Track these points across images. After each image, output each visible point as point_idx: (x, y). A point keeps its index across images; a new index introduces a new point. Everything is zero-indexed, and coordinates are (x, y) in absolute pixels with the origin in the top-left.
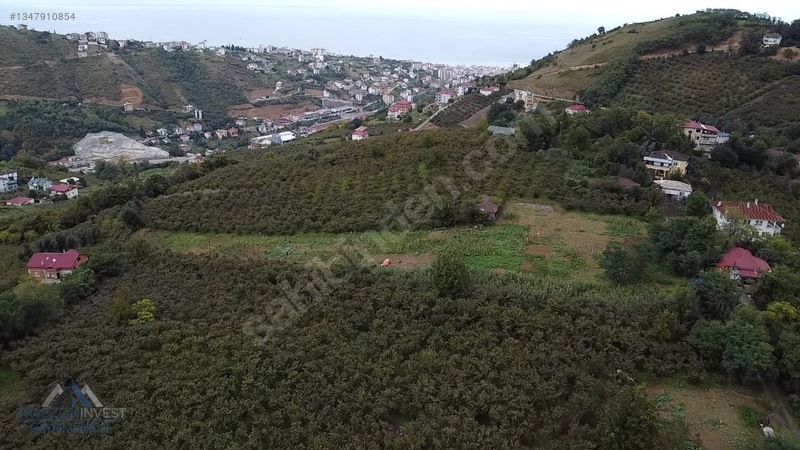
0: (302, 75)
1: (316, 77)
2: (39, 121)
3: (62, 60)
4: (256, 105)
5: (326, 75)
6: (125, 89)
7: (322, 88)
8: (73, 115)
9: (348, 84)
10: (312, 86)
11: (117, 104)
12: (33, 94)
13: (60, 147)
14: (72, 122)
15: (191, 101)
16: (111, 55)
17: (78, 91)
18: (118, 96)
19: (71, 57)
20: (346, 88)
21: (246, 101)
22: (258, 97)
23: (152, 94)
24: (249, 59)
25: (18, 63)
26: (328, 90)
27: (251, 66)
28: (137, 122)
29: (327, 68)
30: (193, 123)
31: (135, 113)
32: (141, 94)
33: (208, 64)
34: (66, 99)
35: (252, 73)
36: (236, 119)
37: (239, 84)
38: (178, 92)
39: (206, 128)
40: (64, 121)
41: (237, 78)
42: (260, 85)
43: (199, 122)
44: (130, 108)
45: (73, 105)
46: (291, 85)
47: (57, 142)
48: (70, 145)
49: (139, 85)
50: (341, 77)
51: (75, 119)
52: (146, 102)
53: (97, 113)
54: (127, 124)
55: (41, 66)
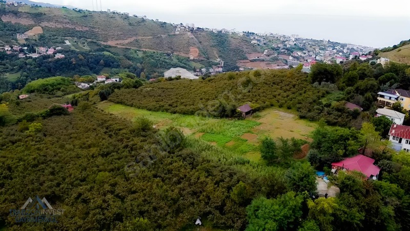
0: (280, 48)
1: (287, 49)
2: (153, 60)
3: (168, 35)
4: (251, 61)
5: (294, 48)
6: (192, 49)
7: (289, 55)
8: (167, 59)
9: (305, 53)
10: (284, 53)
11: (187, 56)
12: (153, 49)
13: (158, 73)
14: (166, 62)
15: (220, 57)
16: (189, 33)
17: (172, 49)
18: (188, 52)
19: (173, 33)
20: (303, 55)
21: (246, 58)
22: (253, 57)
23: (203, 52)
24: (254, 38)
25: (151, 36)
26: (292, 56)
27: (253, 42)
28: (194, 64)
29: (295, 44)
30: (219, 67)
31: (194, 60)
32: (198, 52)
33: (232, 39)
34: (166, 52)
35: (253, 45)
36: (240, 67)
37: (245, 50)
38: (215, 52)
39: (224, 70)
40: (163, 61)
41: (245, 47)
42: (256, 51)
43: (221, 67)
44: (192, 58)
45: (168, 55)
46: (272, 52)
47: (158, 70)
48: (163, 72)
49: (199, 48)
50: (301, 49)
51: (167, 61)
52: (200, 56)
53: (178, 59)
54: (189, 65)
55: (159, 37)
